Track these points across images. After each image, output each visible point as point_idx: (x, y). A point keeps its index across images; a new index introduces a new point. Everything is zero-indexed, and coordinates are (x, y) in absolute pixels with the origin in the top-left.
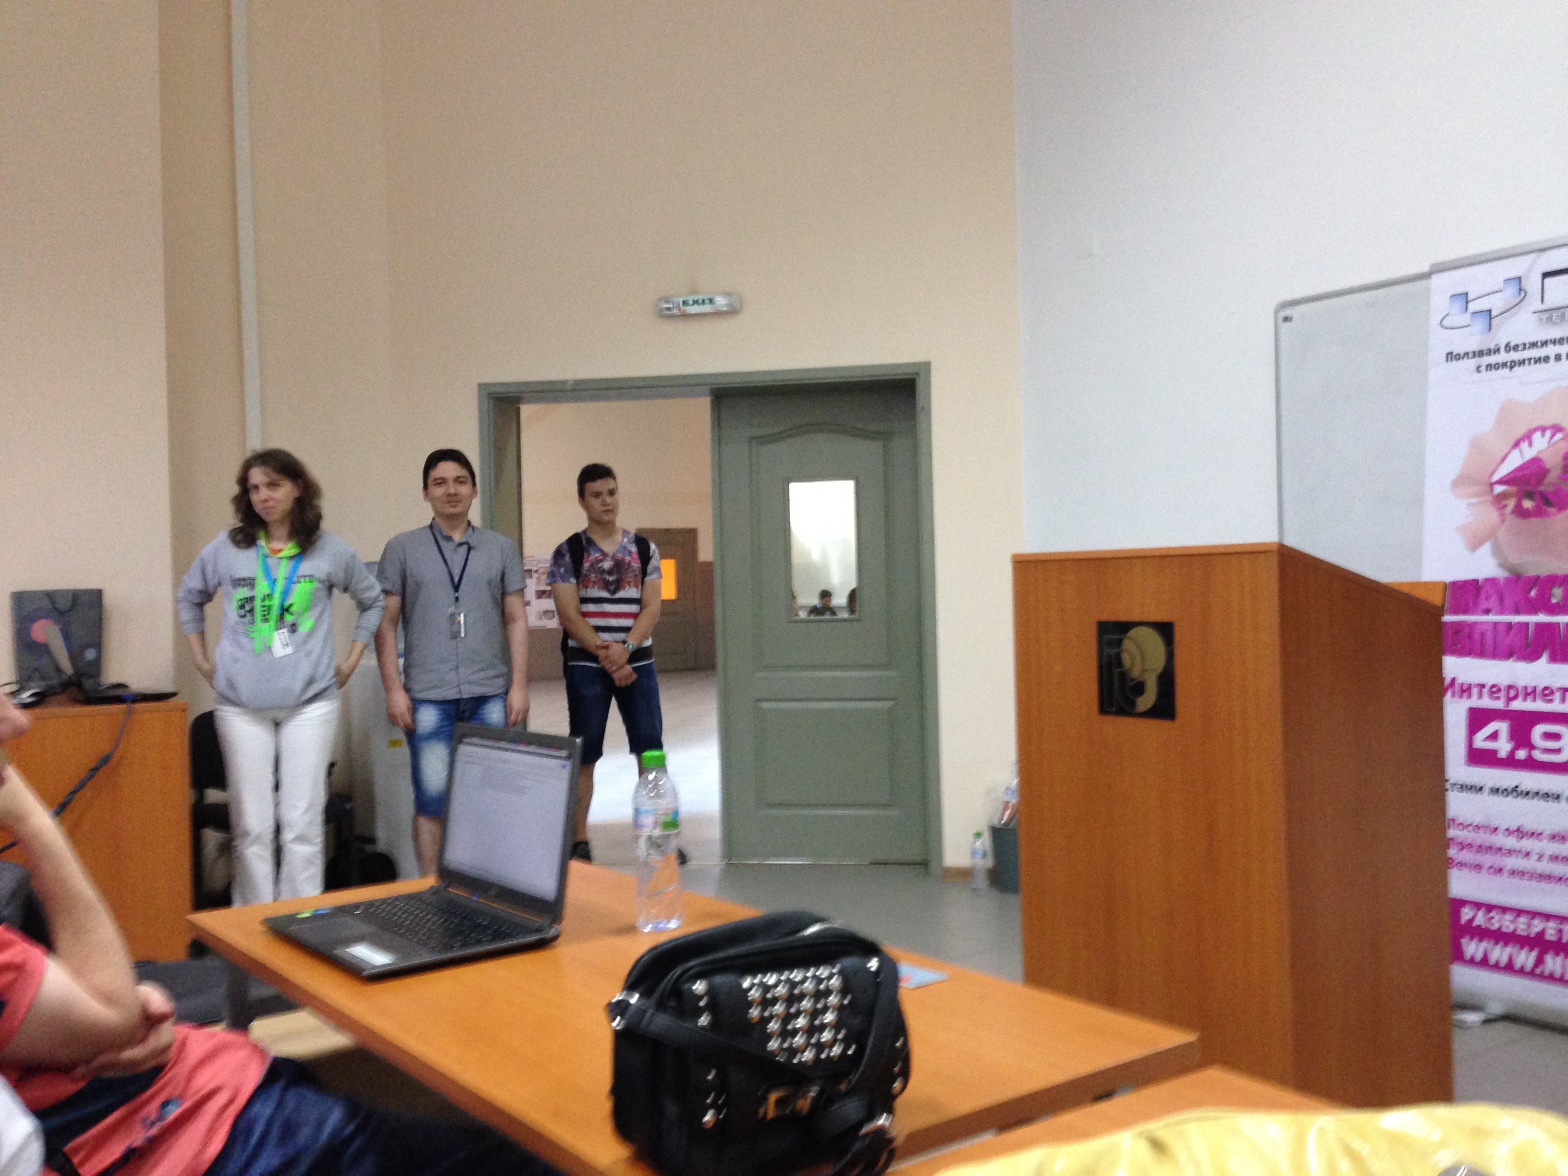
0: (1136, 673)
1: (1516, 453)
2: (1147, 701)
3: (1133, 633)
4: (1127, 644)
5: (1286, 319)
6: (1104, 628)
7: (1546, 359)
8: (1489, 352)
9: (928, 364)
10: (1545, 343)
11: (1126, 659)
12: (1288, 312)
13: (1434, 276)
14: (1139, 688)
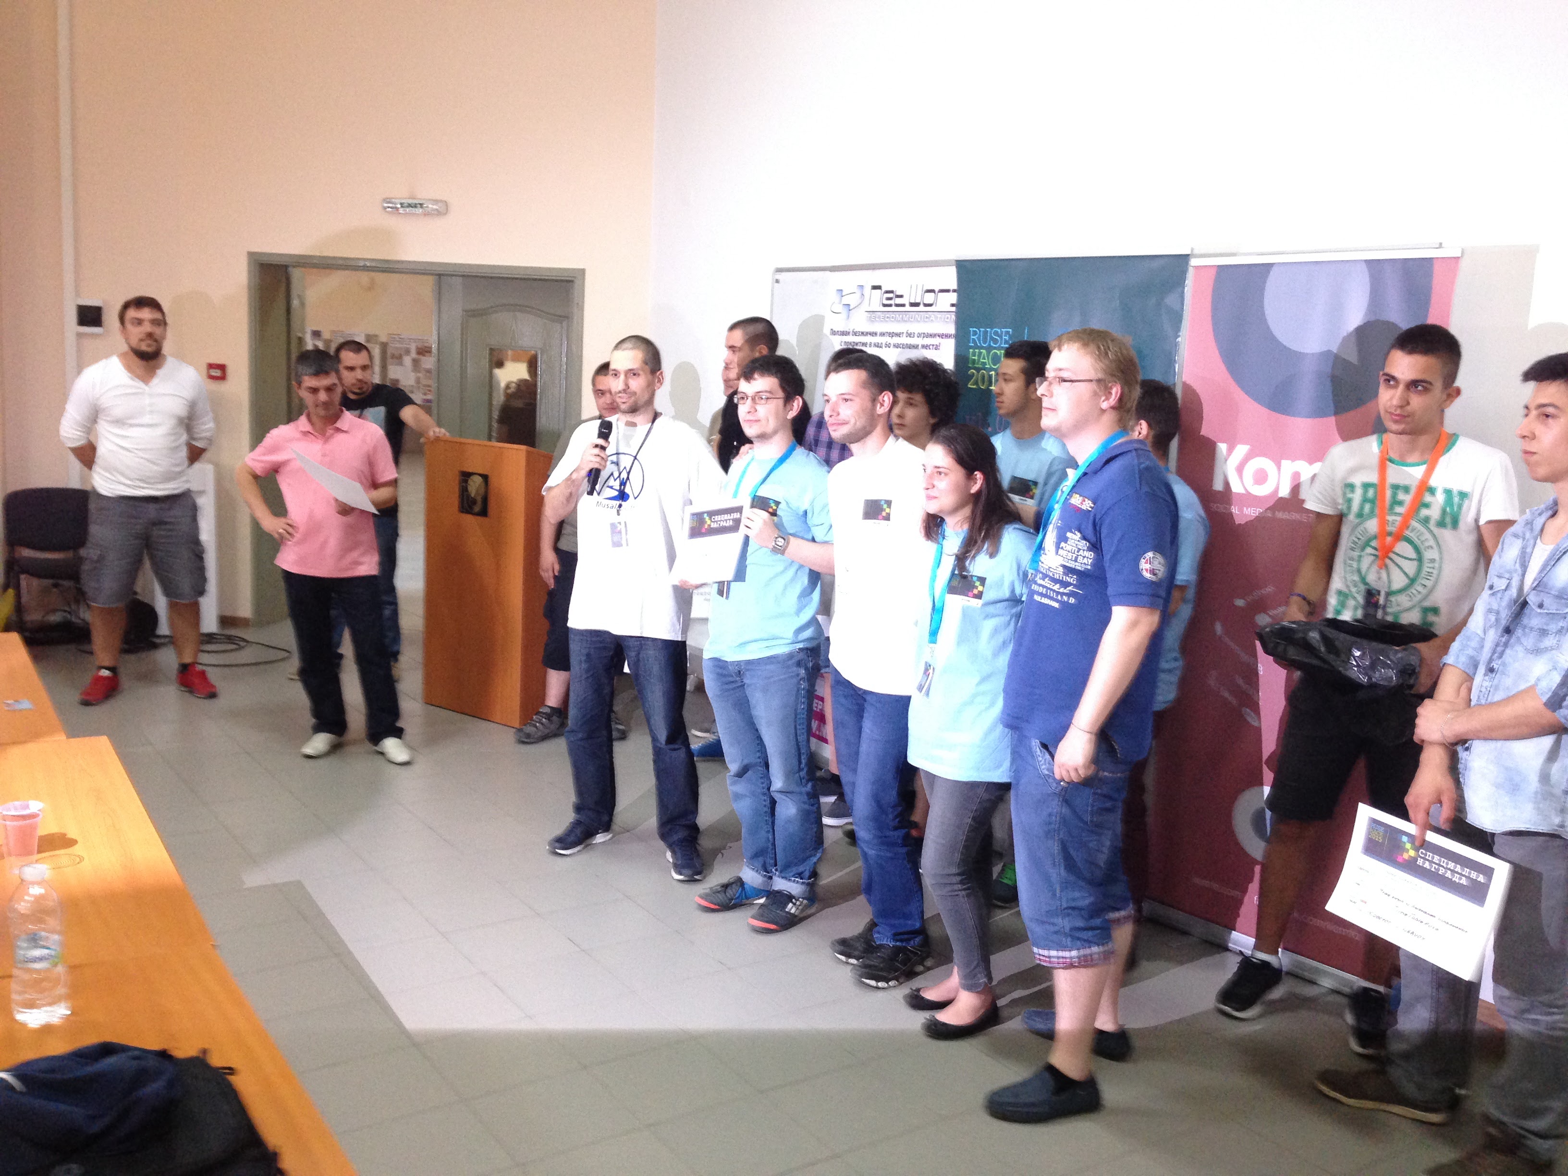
0: (473, 495)
2: (477, 508)
4: (470, 482)
8: (846, 333)
9: (582, 272)
10: (867, 334)
11: (470, 488)
12: (778, 276)
13: (832, 272)
14: (474, 502)
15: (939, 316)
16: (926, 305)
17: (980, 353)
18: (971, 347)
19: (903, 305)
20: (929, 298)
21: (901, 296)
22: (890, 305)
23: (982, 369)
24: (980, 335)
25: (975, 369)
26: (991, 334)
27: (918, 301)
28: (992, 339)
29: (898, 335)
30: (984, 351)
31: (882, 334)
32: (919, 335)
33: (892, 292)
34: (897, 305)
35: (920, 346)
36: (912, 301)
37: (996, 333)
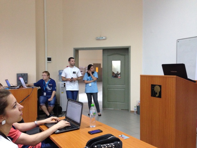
0: (156, 91)
2: (157, 95)
3: (156, 86)
4: (155, 88)
5: (178, 42)
6: (152, 85)
9: (130, 46)
11: (155, 89)
12: (178, 41)
14: (156, 93)
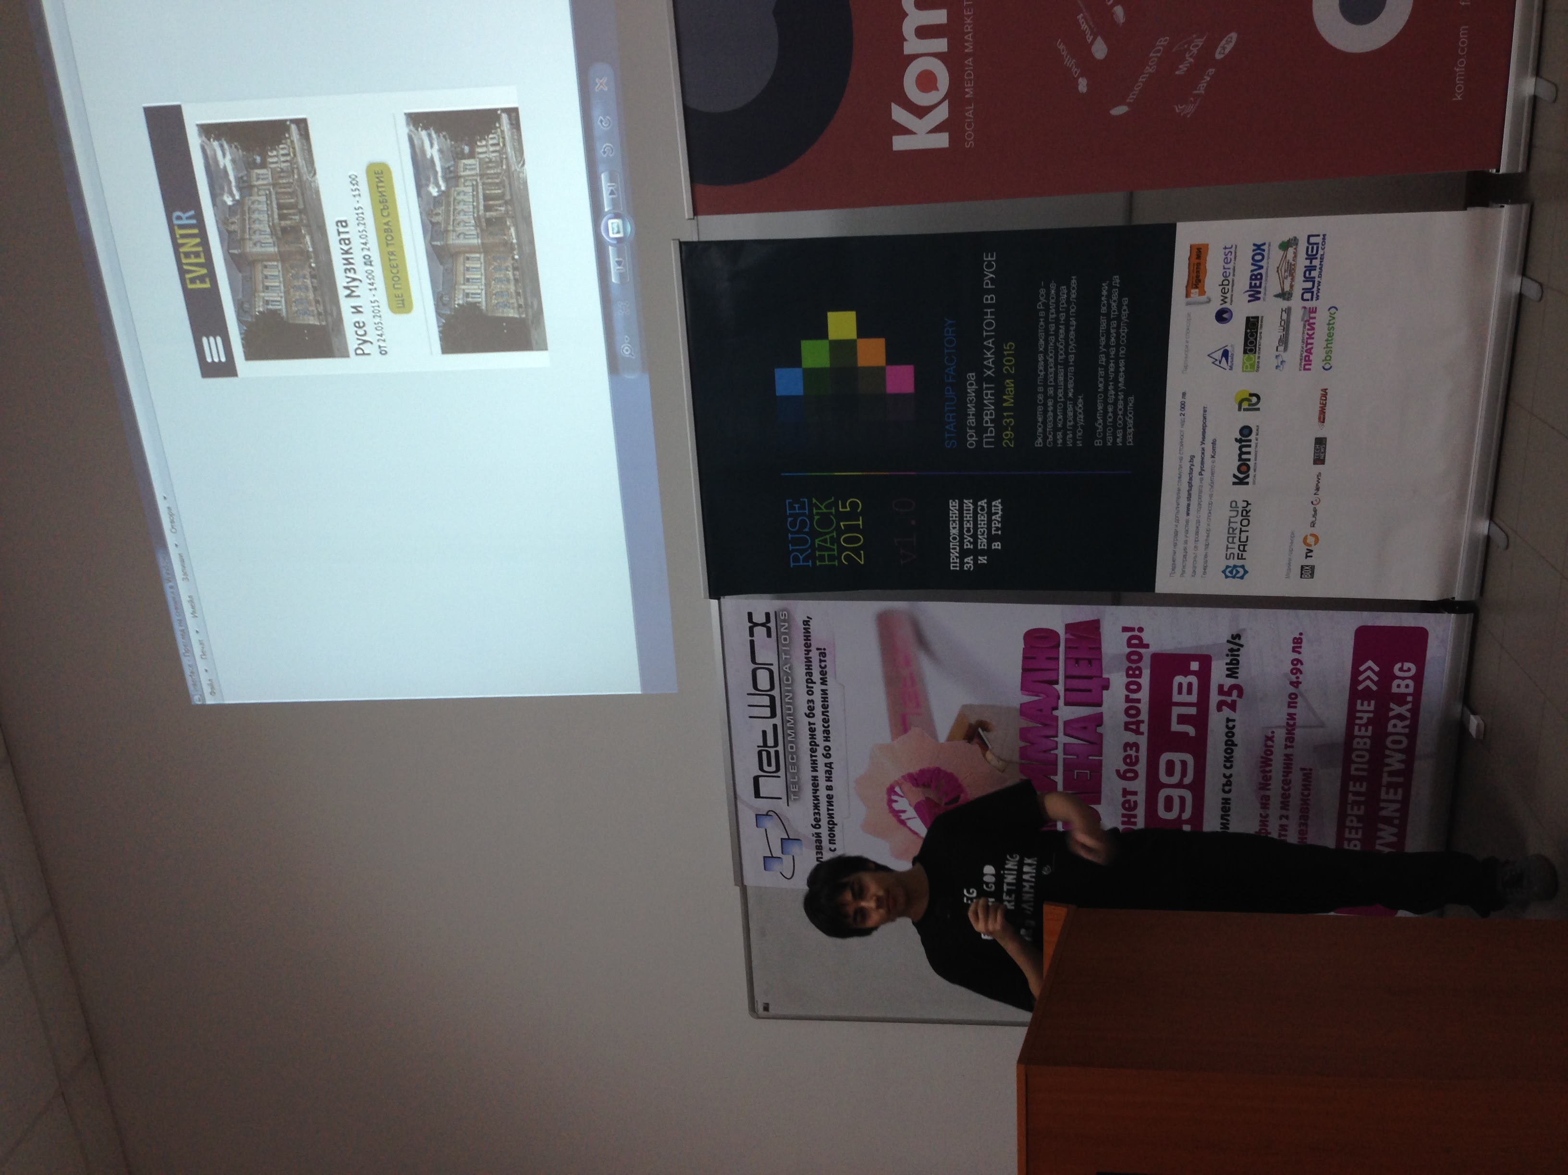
1: (910, 823)
7: (830, 797)
8: (820, 841)
10: (816, 798)
13: (746, 883)
15: (784, 657)
16: (772, 687)
17: (821, 548)
18: (814, 563)
19: (775, 726)
20: (763, 678)
21: (764, 733)
22: (777, 752)
23: (840, 545)
24: (797, 550)
25: (840, 554)
26: (793, 533)
27: (766, 701)
28: (799, 531)
29: (812, 730)
30: (817, 542)
31: (814, 762)
32: (810, 692)
33: (760, 754)
34: (776, 744)
35: (824, 687)
36: (767, 712)
37: (793, 524)
